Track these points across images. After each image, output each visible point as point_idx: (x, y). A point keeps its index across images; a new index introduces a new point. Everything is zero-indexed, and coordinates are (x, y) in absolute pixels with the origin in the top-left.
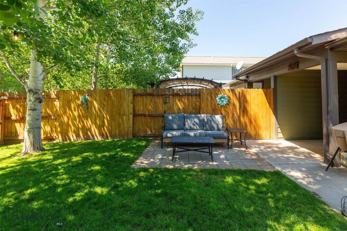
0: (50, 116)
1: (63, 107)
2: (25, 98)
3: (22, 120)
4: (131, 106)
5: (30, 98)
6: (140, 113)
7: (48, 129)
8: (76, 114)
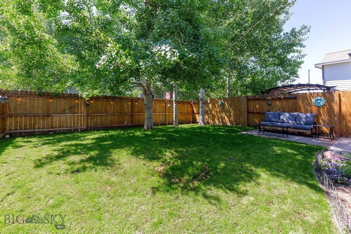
0: (208, 112)
1: (212, 106)
2: (199, 103)
3: (198, 113)
4: (246, 107)
5: (201, 102)
6: (252, 111)
7: (207, 117)
8: (218, 110)
